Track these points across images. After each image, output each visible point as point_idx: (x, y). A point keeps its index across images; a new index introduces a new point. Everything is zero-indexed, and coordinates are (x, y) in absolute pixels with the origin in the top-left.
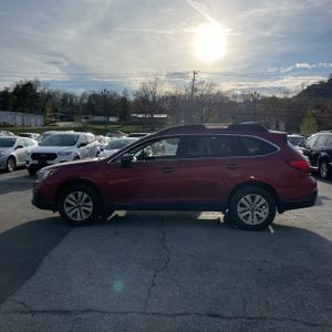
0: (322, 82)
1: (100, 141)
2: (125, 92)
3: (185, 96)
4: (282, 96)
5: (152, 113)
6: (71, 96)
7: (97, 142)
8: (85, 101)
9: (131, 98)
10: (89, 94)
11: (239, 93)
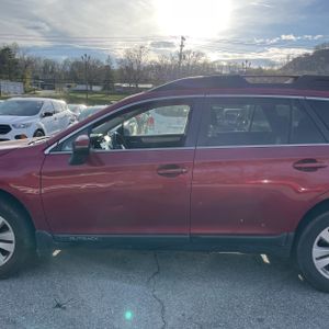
0: (307, 55)
1: (73, 110)
2: (109, 60)
3: (171, 66)
4: (268, 68)
5: (137, 82)
6: (53, 64)
7: (69, 111)
8: (68, 69)
9: (115, 66)
10: (72, 61)
11: (225, 64)
